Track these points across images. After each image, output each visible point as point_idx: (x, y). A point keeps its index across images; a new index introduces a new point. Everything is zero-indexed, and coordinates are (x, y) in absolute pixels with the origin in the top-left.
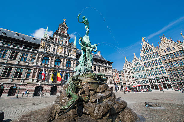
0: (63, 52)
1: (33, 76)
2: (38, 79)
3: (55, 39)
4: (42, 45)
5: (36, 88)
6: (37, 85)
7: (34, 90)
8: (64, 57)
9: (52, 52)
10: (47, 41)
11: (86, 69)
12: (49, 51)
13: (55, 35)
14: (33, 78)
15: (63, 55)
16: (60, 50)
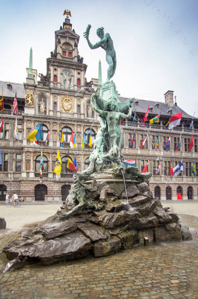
0: (75, 110)
1: (28, 167)
2: (36, 172)
3: (52, 79)
4: (29, 99)
5: (35, 188)
6: (37, 183)
7: (34, 191)
8: (78, 122)
9: (51, 114)
10: (36, 87)
11: (108, 157)
12: (45, 112)
13: (52, 68)
14: (28, 171)
15: (76, 116)
16: (67, 105)
